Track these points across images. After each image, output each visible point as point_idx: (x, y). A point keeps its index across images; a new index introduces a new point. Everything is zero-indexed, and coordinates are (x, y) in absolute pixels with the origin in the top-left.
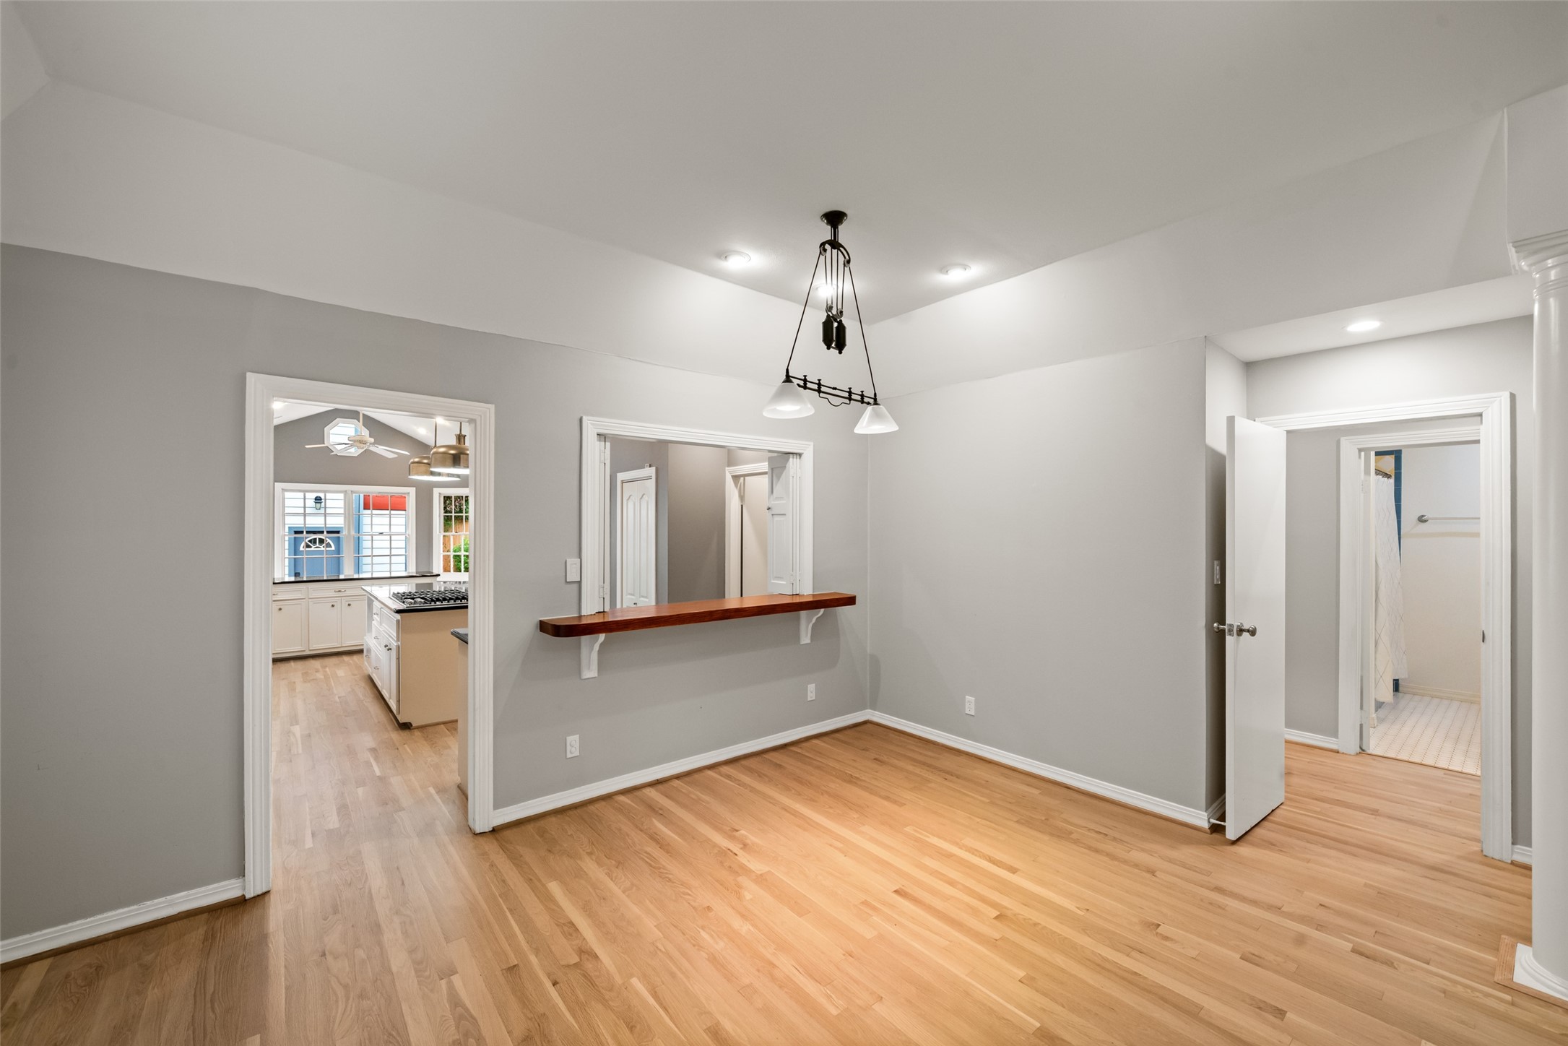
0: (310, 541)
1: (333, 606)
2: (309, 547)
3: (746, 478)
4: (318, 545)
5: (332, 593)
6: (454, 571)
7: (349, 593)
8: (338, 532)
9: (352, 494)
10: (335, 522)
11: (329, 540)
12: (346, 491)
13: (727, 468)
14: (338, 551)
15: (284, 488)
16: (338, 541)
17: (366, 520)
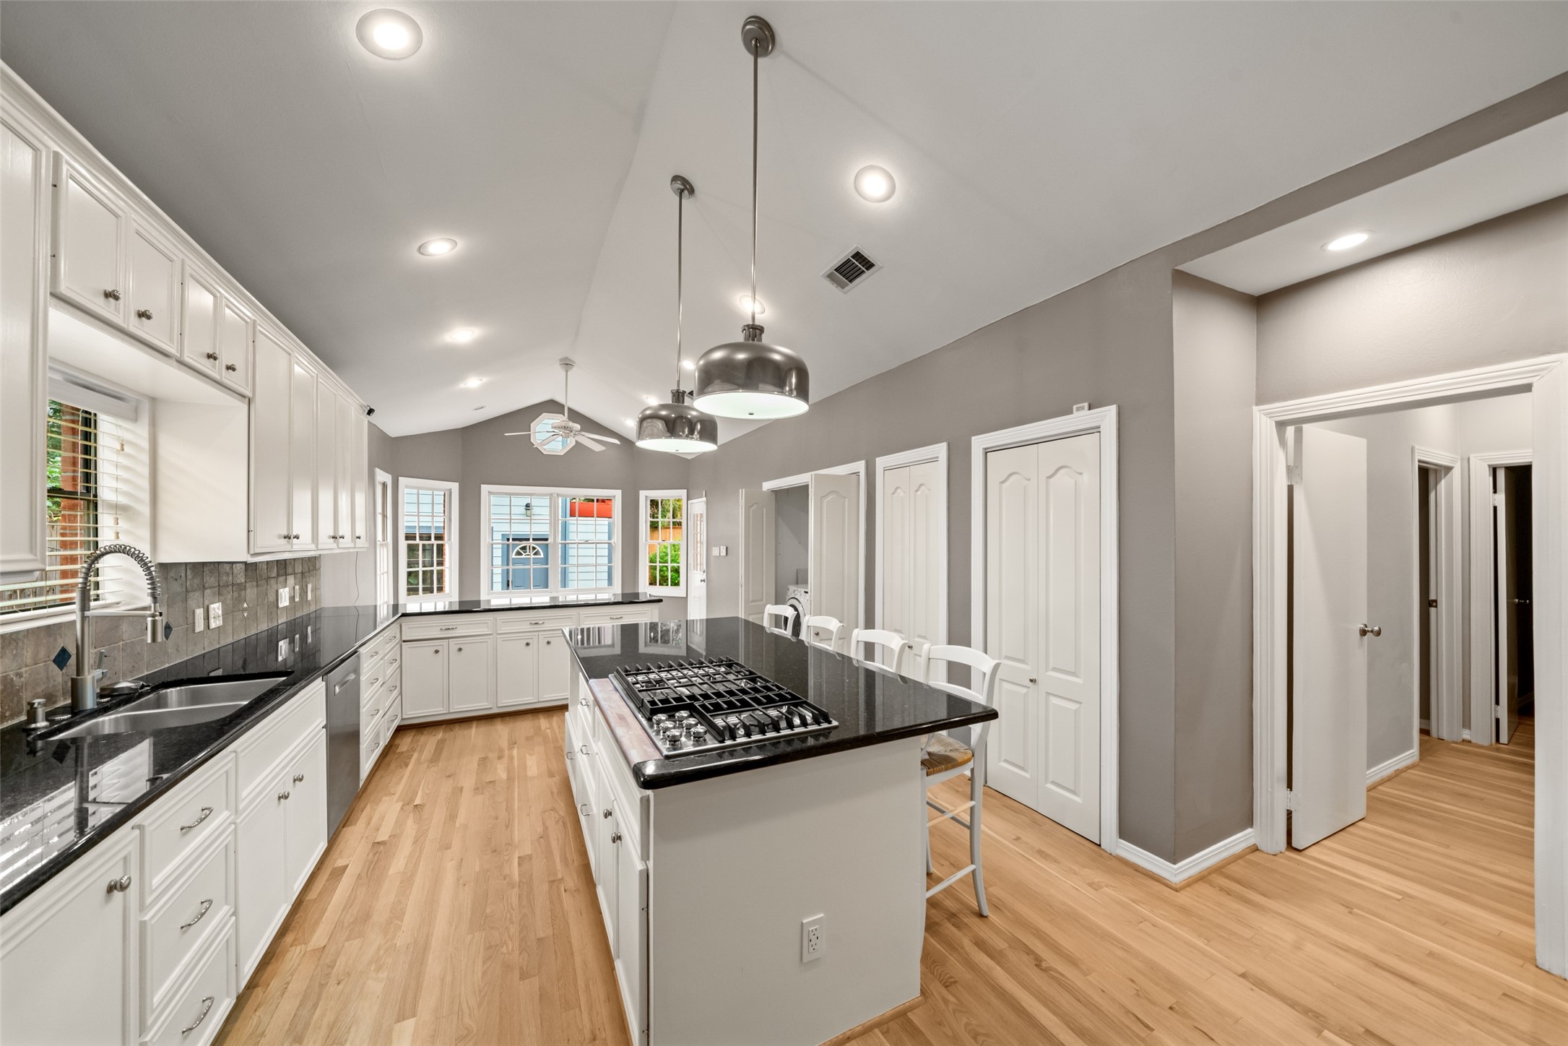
0: (522, 548)
1: (528, 644)
2: (520, 554)
3: (1306, 427)
4: (528, 553)
5: (527, 627)
6: (671, 585)
7: (548, 626)
8: (547, 540)
9: (558, 497)
10: (541, 529)
11: (538, 548)
12: (552, 494)
13: (1255, 409)
14: (546, 561)
15: (491, 491)
16: (546, 548)
17: (572, 528)
